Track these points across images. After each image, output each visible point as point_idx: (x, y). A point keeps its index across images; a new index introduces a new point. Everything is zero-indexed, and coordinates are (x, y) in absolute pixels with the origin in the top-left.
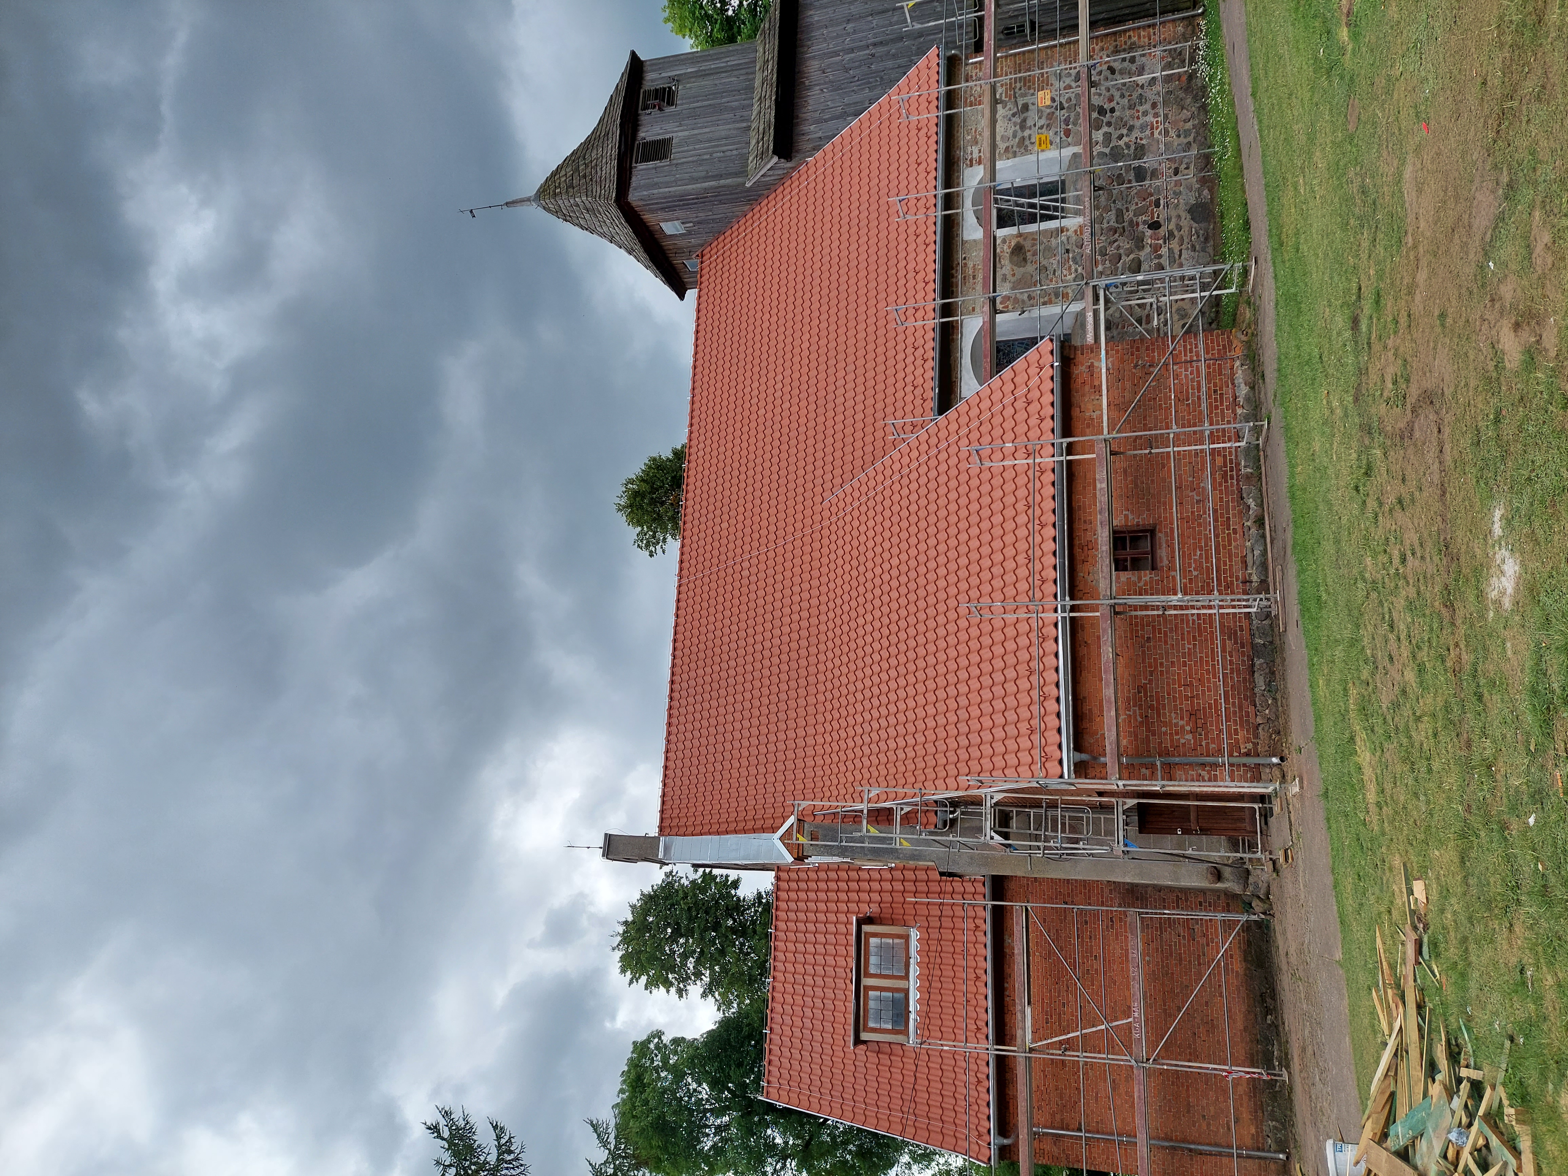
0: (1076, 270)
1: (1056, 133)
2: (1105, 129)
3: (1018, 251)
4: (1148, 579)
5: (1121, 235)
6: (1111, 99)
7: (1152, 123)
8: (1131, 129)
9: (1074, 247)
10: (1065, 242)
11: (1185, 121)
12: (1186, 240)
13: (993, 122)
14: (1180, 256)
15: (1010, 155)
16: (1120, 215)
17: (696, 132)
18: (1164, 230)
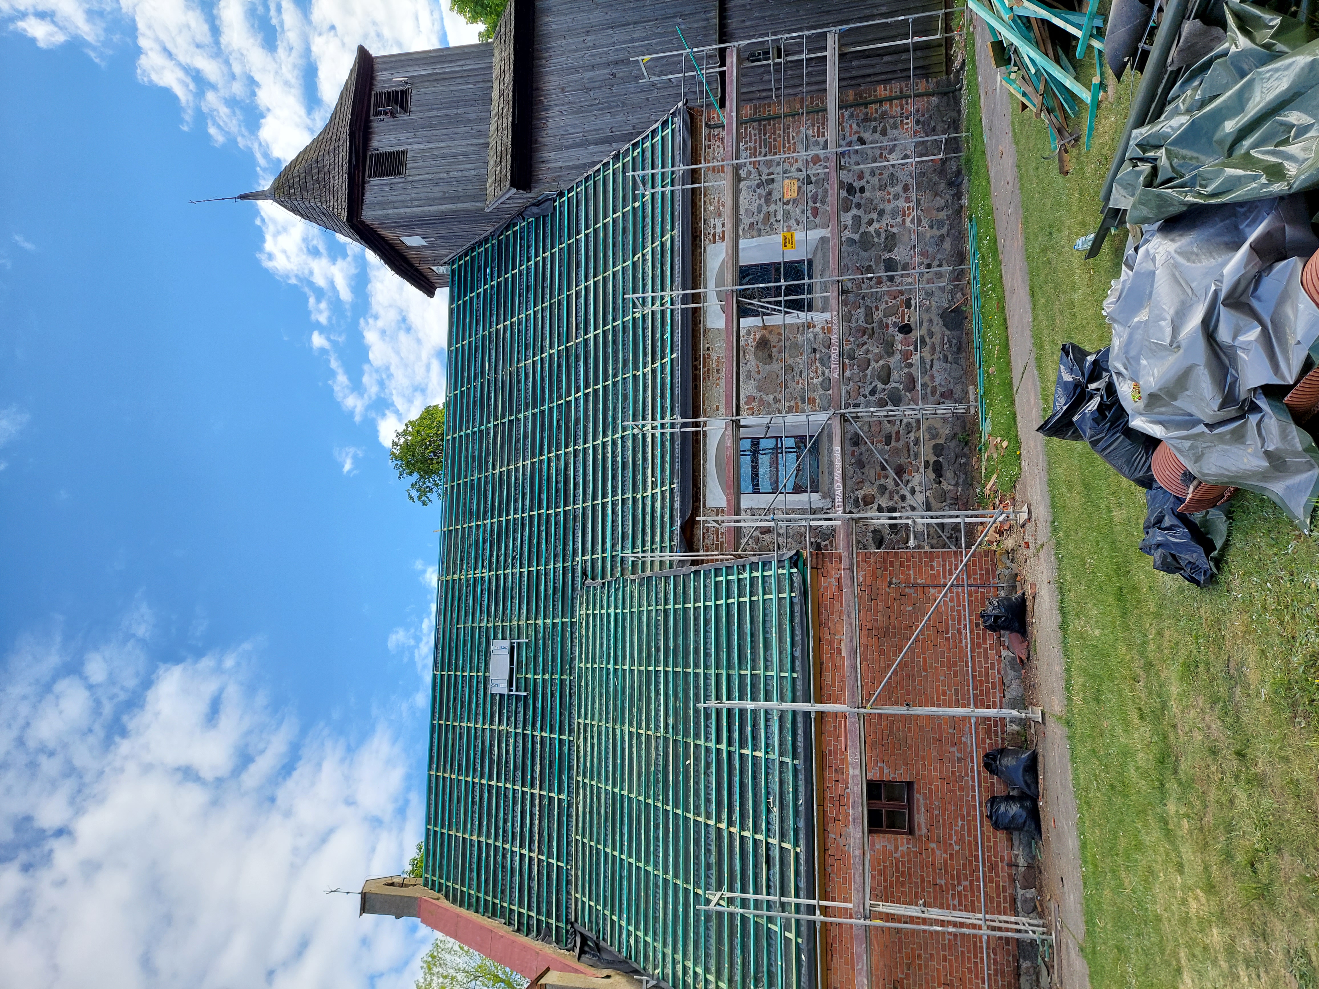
0: (823, 373)
1: (803, 212)
2: (854, 211)
3: (763, 344)
4: (905, 849)
5: (871, 337)
6: (861, 176)
7: (904, 208)
8: (881, 213)
9: (821, 346)
10: (812, 339)
11: (938, 210)
12: (938, 349)
13: (736, 193)
14: (932, 366)
15: (755, 233)
16: (869, 314)
17: (432, 145)
18: (916, 334)
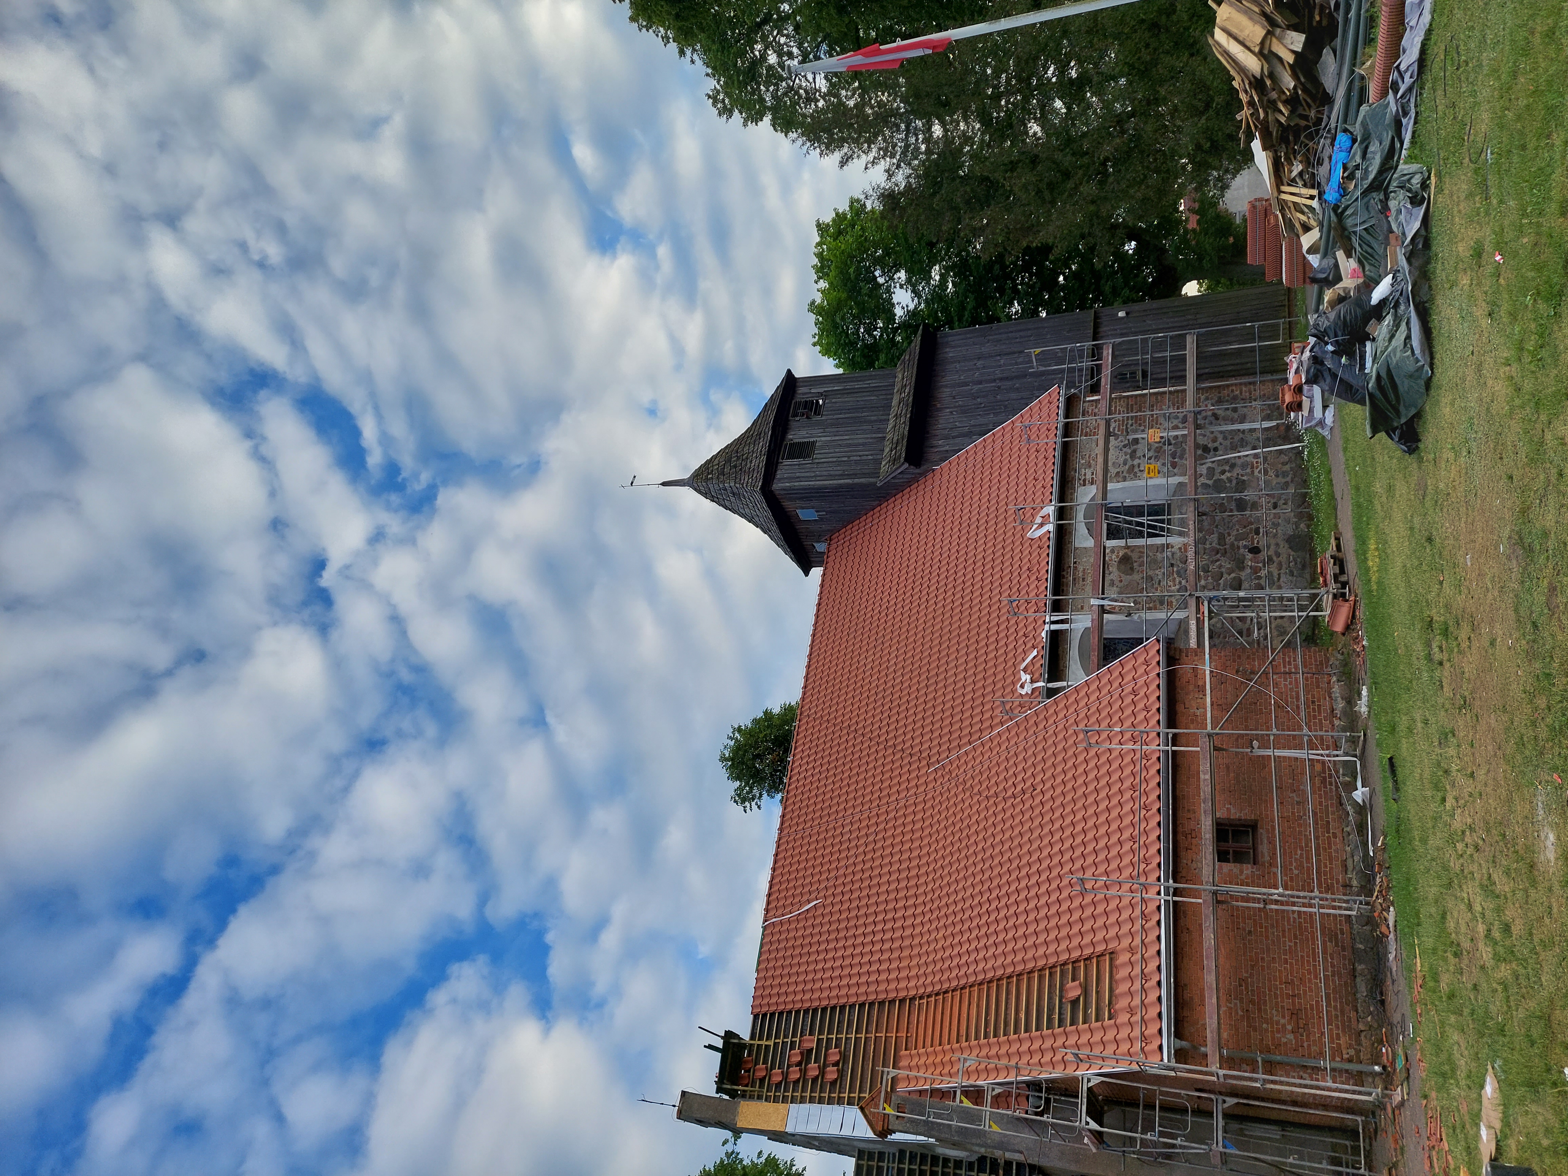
0: (1180, 583)
1: (1164, 464)
2: (1209, 464)
3: (1125, 561)
4: (1249, 872)
5: (1223, 556)
6: (1215, 440)
7: (1252, 463)
8: (1233, 466)
9: (1179, 562)
10: (1170, 557)
11: (1283, 464)
12: (1284, 566)
13: (1106, 450)
14: (1279, 579)
15: (1121, 479)
16: (1222, 539)
17: (840, 438)
18: (1263, 555)
